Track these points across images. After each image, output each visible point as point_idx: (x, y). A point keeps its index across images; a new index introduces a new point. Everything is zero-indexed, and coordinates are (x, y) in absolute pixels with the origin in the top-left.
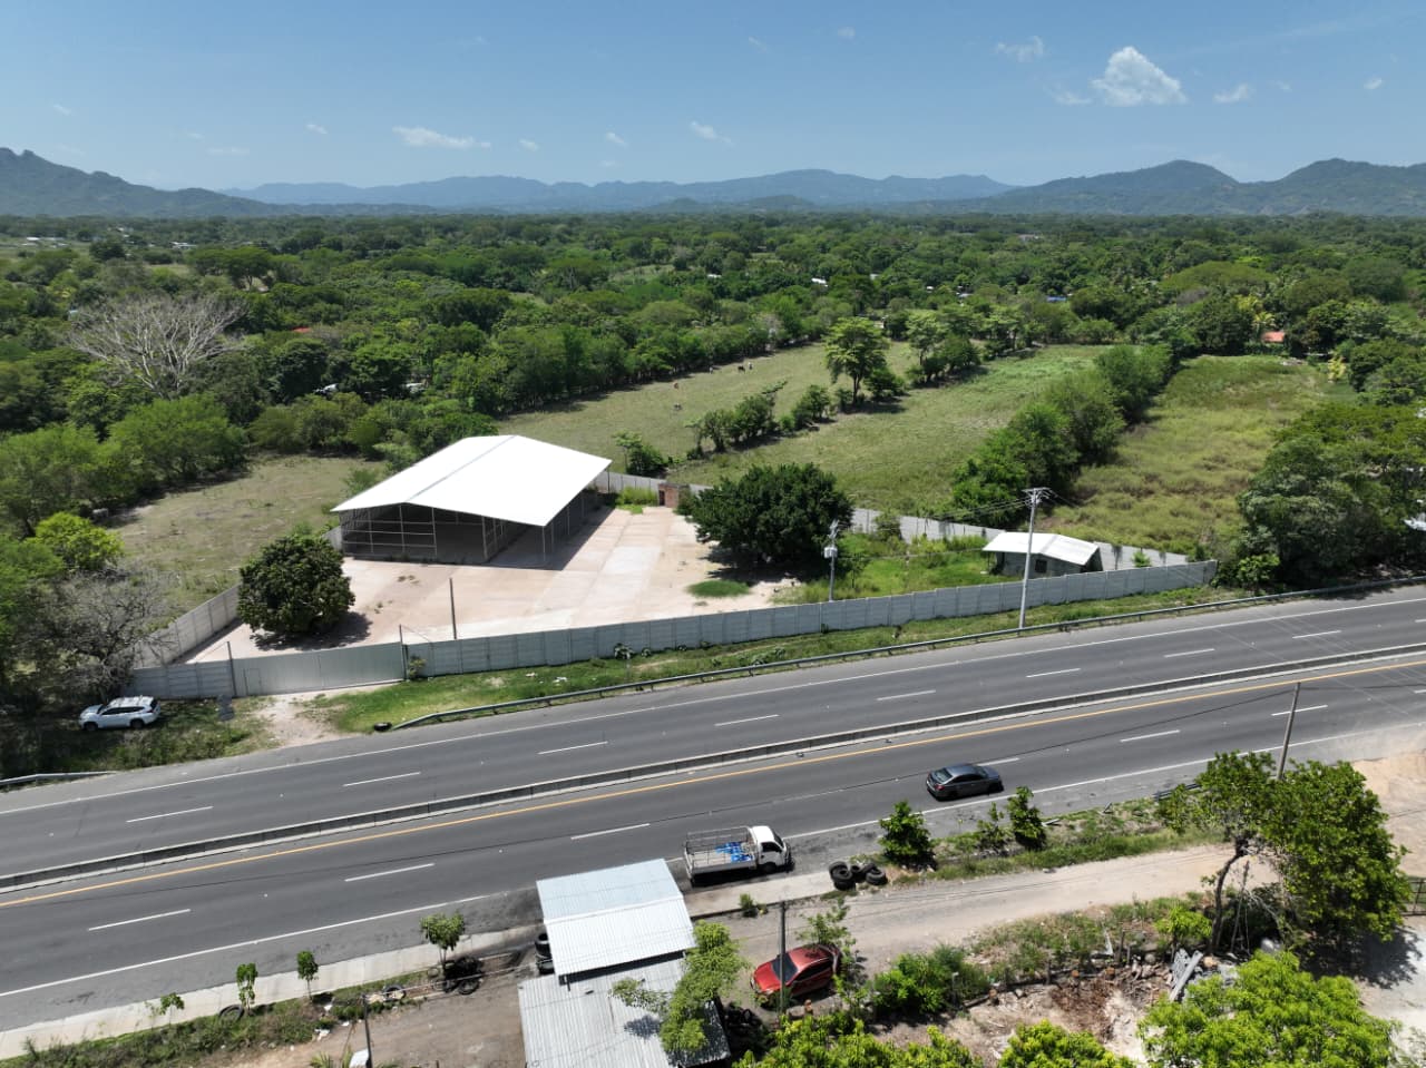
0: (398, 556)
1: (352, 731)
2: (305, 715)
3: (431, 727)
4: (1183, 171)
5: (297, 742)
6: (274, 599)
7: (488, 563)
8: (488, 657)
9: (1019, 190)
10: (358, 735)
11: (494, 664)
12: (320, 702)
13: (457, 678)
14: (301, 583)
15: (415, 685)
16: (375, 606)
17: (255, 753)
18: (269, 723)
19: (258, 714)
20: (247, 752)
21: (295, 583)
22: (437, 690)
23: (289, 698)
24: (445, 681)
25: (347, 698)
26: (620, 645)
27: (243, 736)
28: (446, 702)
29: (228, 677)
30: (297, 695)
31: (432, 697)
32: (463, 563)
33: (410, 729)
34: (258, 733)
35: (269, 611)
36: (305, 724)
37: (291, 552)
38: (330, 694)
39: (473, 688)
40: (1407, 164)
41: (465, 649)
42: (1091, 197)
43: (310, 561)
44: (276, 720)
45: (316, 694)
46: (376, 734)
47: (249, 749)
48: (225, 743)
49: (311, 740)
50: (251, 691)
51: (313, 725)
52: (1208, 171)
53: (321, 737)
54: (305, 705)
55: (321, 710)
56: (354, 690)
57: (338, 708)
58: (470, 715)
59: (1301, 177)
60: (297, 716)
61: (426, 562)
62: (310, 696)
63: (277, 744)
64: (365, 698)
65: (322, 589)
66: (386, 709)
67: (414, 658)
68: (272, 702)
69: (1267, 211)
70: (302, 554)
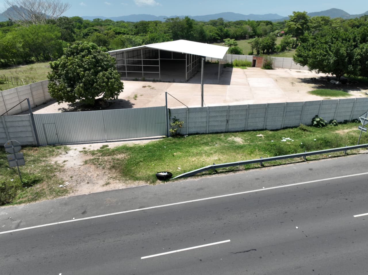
0: (140, 78)
1: (137, 179)
2: (92, 162)
3: (208, 177)
4: (334, 11)
5: (85, 190)
6: (72, 81)
7: (187, 81)
8: (227, 121)
10: (142, 183)
11: (231, 127)
12: (104, 151)
13: (206, 136)
14: (89, 70)
15: (176, 140)
16: (133, 96)
17: (42, 201)
18: (60, 168)
19: (53, 160)
20: (34, 199)
21: (85, 70)
22: (195, 144)
23: (80, 147)
24: (197, 138)
25: (125, 149)
26: (317, 116)
27: (35, 182)
28: (209, 155)
29: (30, 129)
30: (87, 146)
31: (194, 150)
32: (174, 82)
33: (190, 180)
34: (50, 178)
35: (69, 89)
36: (93, 172)
37: (82, 50)
38: (112, 146)
39: (223, 144)
41: (212, 114)
43: (95, 57)
44: (68, 165)
45: (101, 145)
46: (159, 182)
47: (37, 196)
48: (17, 188)
49: (98, 188)
50: (50, 140)
51: (100, 172)
52: (341, 11)
53: (107, 184)
54: (93, 153)
55: (106, 158)
56: (130, 144)
57: (120, 156)
58: (241, 167)
60: (86, 162)
61: (154, 81)
62: (96, 147)
63: (65, 191)
64: (141, 149)
65: (104, 75)
66: (160, 158)
67: (175, 120)
68: (67, 151)
70: (90, 53)
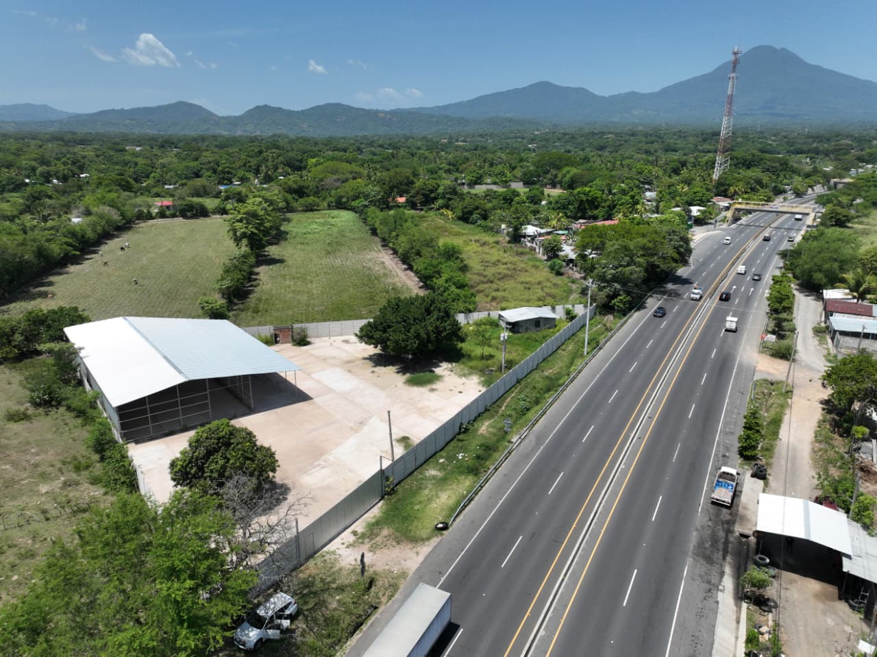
3: (464, 511)
4: (182, 108)
7: (254, 410)
8: (416, 459)
9: (78, 116)
11: (418, 463)
12: (365, 536)
13: (409, 481)
15: (394, 497)
23: (337, 545)
24: (406, 486)
25: (375, 525)
27: (370, 582)
29: (295, 551)
30: (340, 541)
34: (376, 574)
38: (358, 529)
39: (429, 482)
40: (300, 110)
41: (406, 459)
42: (134, 122)
45: (348, 533)
50: (308, 554)
52: (200, 108)
54: (359, 542)
57: (385, 532)
59: (251, 113)
62: (348, 537)
63: (403, 573)
64: (387, 519)
67: (387, 478)
69: (239, 133)
